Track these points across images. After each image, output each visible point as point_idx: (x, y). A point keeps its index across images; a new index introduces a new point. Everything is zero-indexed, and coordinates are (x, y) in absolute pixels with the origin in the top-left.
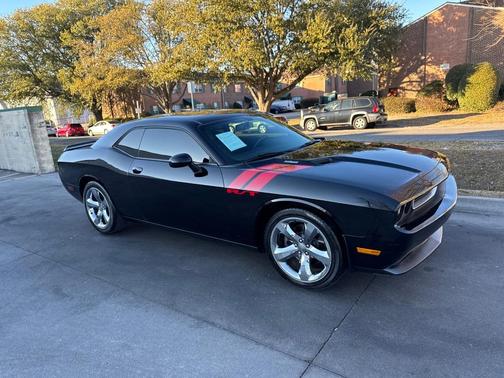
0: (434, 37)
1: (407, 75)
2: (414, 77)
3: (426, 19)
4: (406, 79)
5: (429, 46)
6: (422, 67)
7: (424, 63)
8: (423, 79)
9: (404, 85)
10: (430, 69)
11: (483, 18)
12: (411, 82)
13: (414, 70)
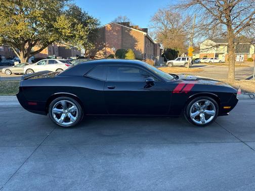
0: (108, 36)
1: (98, 51)
2: (101, 52)
3: (105, 27)
4: (98, 53)
5: (107, 39)
6: (104, 48)
7: (105, 46)
8: (105, 53)
9: (97, 55)
10: (108, 50)
11: (126, 31)
12: (100, 54)
13: (101, 49)
